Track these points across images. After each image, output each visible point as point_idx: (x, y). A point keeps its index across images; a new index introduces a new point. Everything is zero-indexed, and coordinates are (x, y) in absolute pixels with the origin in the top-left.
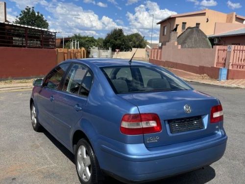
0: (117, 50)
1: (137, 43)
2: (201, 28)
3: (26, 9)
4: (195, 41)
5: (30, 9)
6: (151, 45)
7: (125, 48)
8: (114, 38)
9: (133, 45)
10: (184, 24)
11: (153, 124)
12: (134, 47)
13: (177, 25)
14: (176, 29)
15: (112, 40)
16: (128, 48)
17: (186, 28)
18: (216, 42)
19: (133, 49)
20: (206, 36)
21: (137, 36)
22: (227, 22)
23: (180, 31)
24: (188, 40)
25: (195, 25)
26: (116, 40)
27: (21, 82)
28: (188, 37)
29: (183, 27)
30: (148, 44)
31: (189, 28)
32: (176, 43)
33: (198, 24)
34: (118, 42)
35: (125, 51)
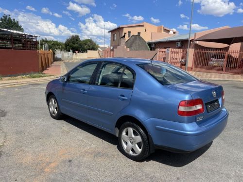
0: (77, 52)
1: (91, 46)
2: (141, 35)
3: (4, 16)
4: (139, 45)
5: (7, 16)
6: (102, 48)
7: (82, 50)
8: (73, 42)
9: (88, 48)
10: (130, 32)
11: (199, 107)
12: (89, 49)
13: (125, 34)
14: (124, 37)
15: (71, 44)
16: (84, 50)
17: (131, 35)
18: (153, 46)
19: (88, 51)
20: (145, 42)
21: (90, 41)
22: (158, 32)
23: (127, 38)
24: (134, 45)
25: (137, 34)
26: (74, 44)
27: (10, 79)
28: (133, 42)
29: (129, 35)
30: (99, 47)
31: (133, 36)
32: (125, 47)
33: (139, 33)
34: (76, 45)
35: (82, 52)
